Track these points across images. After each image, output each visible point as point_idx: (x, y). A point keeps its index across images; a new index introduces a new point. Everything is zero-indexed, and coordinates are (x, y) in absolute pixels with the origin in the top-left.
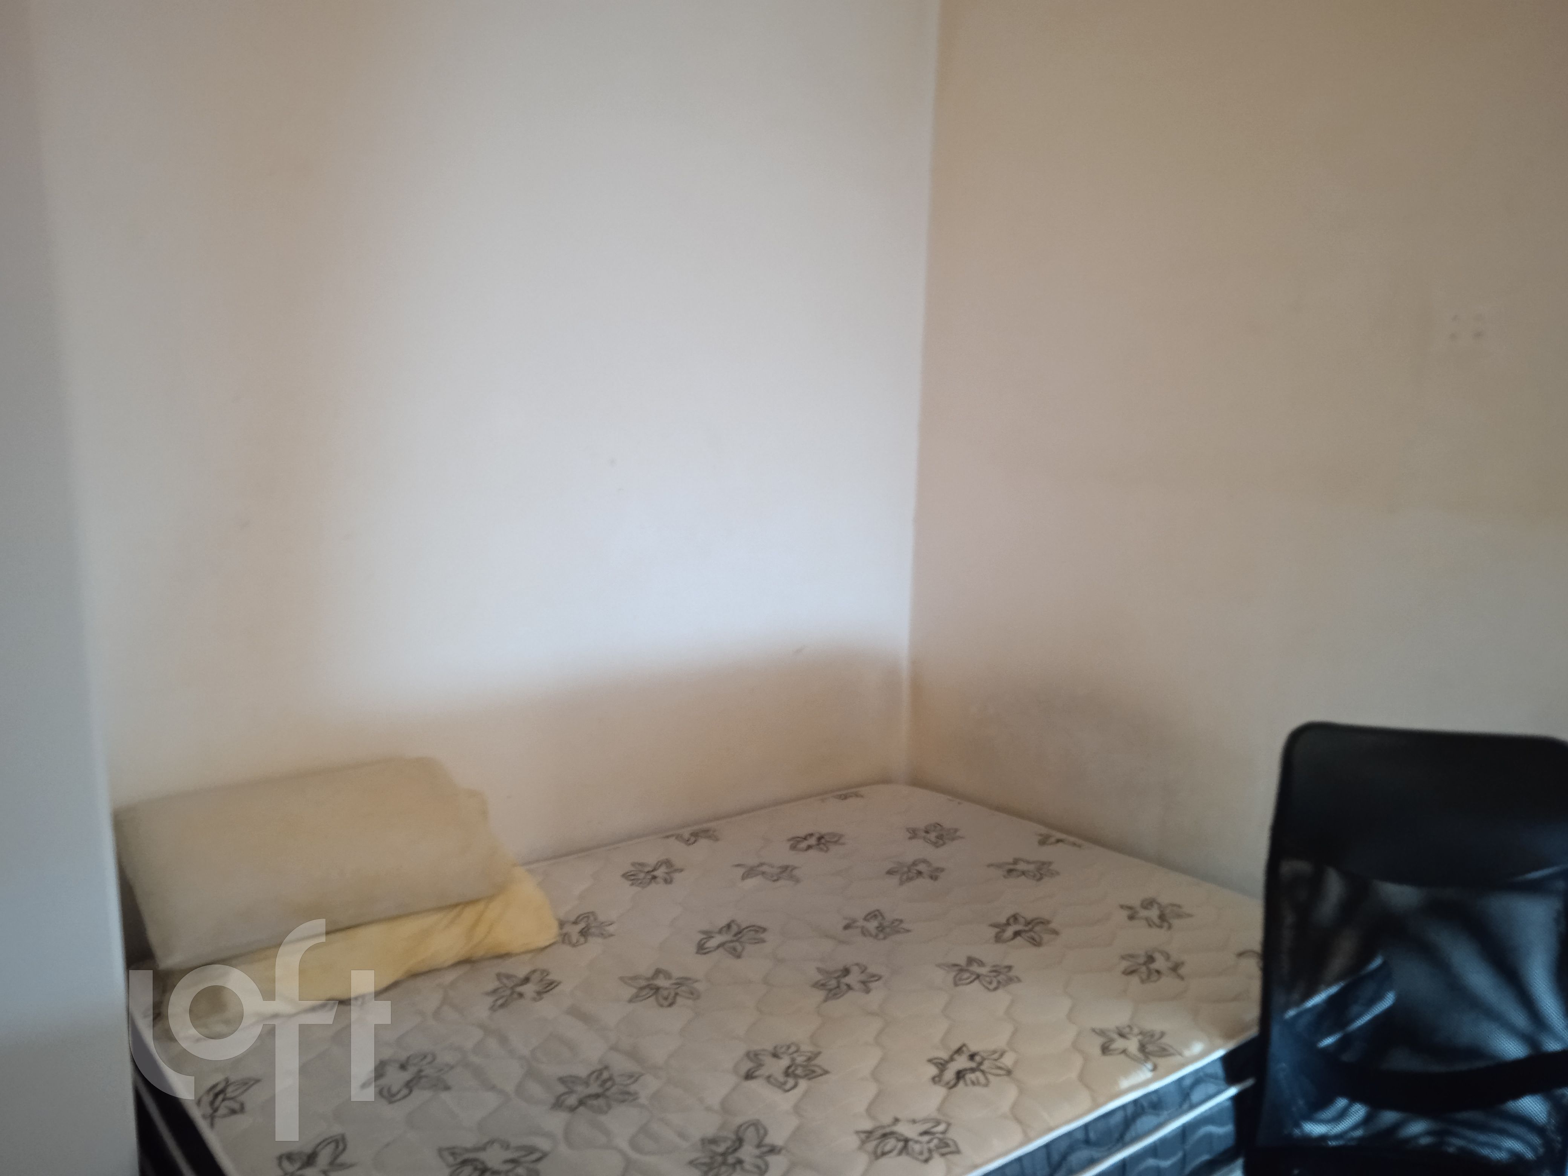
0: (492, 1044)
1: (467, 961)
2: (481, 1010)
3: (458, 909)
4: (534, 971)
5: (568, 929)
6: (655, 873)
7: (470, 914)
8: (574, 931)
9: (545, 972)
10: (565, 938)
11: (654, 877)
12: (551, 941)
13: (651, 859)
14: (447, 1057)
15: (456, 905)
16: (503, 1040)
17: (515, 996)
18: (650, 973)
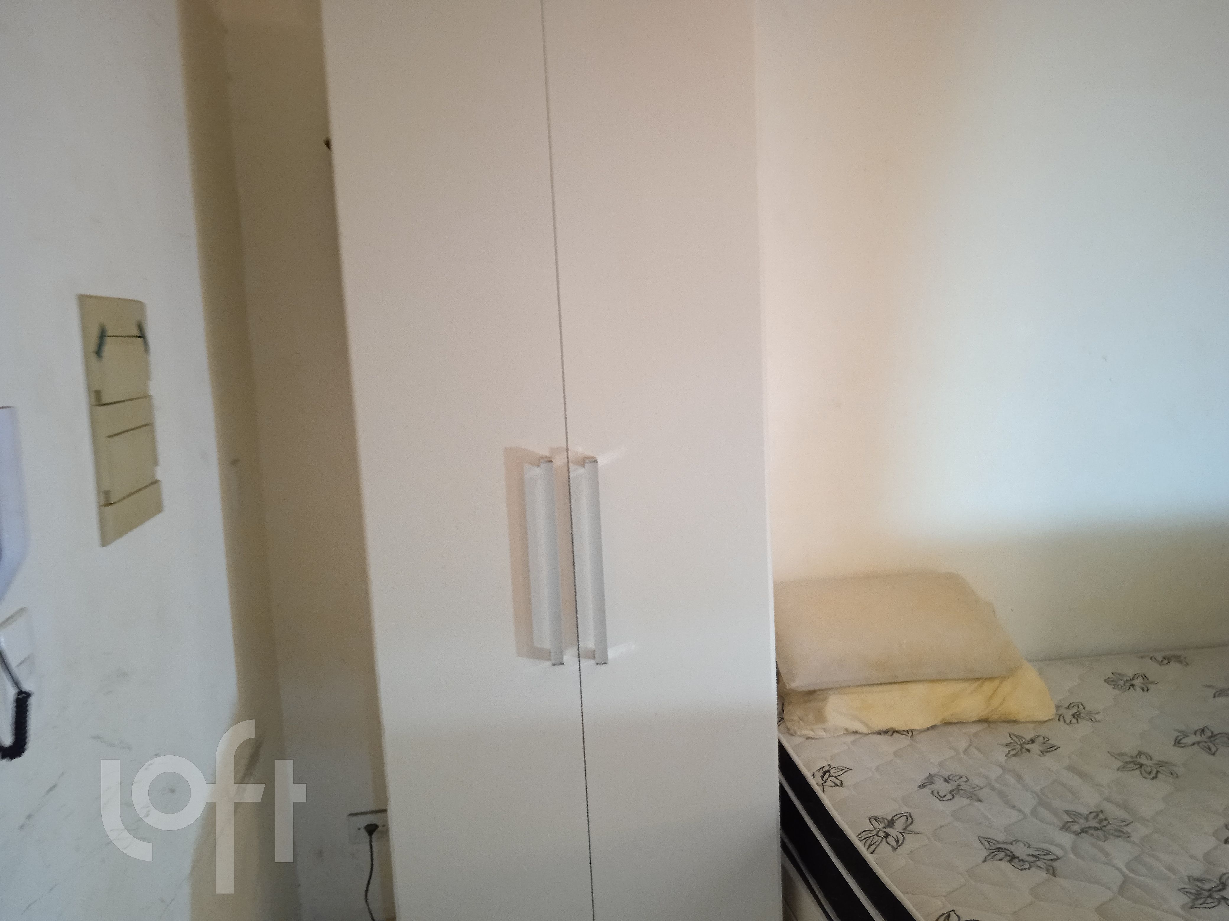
0: (1011, 780)
1: (984, 721)
2: (1000, 755)
3: (979, 683)
4: (1038, 736)
5: (1063, 711)
6: (1135, 682)
7: (988, 687)
8: (1068, 715)
9: (1046, 739)
10: (1060, 718)
11: (1132, 685)
12: (1051, 718)
13: (1130, 672)
14: (977, 781)
15: (977, 679)
16: (1019, 778)
17: (1024, 750)
18: (1135, 753)
